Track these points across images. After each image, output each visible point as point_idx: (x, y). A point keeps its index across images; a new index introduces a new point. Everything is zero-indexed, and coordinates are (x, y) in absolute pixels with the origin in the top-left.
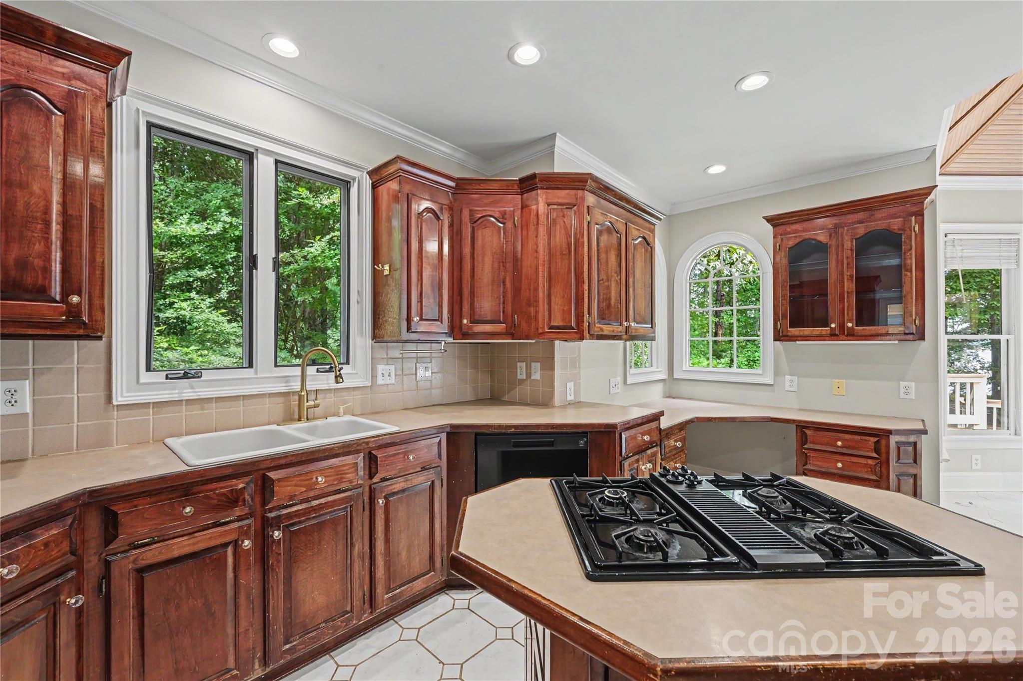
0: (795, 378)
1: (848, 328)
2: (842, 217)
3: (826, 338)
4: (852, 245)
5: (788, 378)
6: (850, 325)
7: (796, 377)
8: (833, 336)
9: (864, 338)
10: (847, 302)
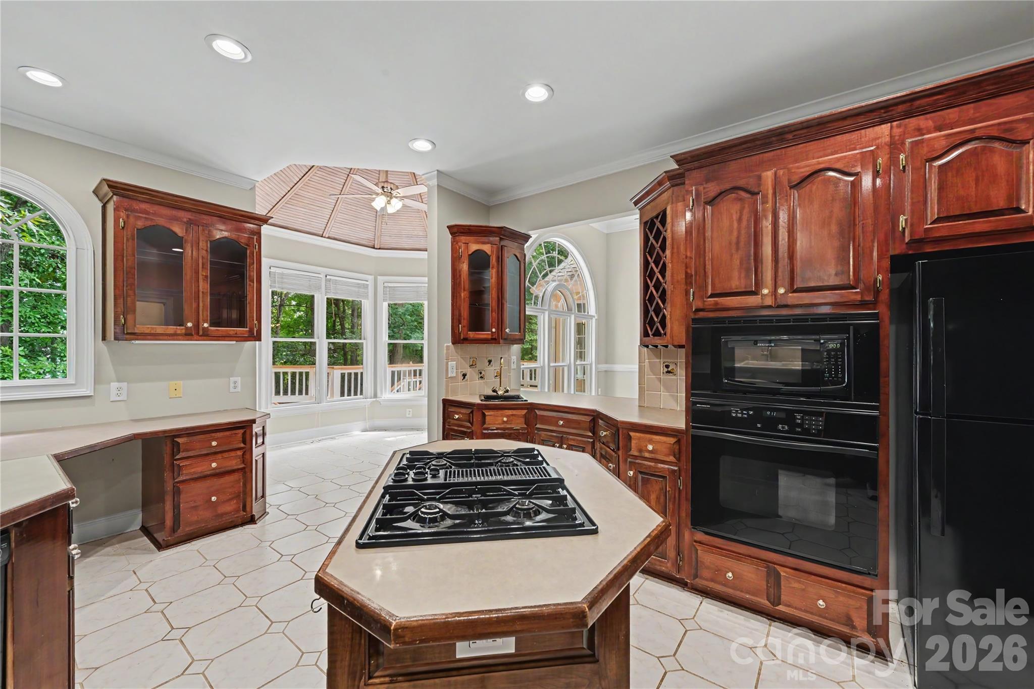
0: (124, 385)
1: (204, 329)
2: (198, 215)
3: (180, 337)
4: (207, 246)
5: (114, 385)
6: (206, 325)
7: (126, 383)
8: (188, 335)
9: (215, 338)
10: (203, 301)
